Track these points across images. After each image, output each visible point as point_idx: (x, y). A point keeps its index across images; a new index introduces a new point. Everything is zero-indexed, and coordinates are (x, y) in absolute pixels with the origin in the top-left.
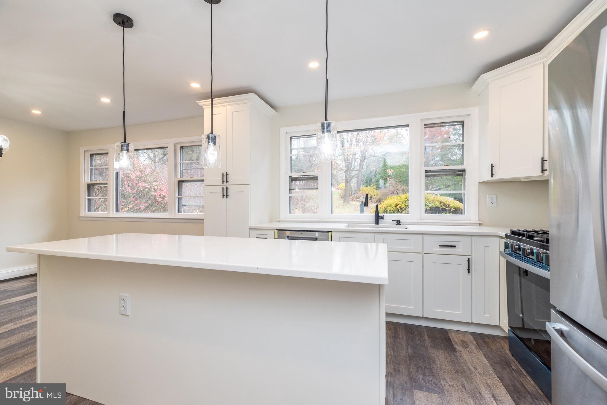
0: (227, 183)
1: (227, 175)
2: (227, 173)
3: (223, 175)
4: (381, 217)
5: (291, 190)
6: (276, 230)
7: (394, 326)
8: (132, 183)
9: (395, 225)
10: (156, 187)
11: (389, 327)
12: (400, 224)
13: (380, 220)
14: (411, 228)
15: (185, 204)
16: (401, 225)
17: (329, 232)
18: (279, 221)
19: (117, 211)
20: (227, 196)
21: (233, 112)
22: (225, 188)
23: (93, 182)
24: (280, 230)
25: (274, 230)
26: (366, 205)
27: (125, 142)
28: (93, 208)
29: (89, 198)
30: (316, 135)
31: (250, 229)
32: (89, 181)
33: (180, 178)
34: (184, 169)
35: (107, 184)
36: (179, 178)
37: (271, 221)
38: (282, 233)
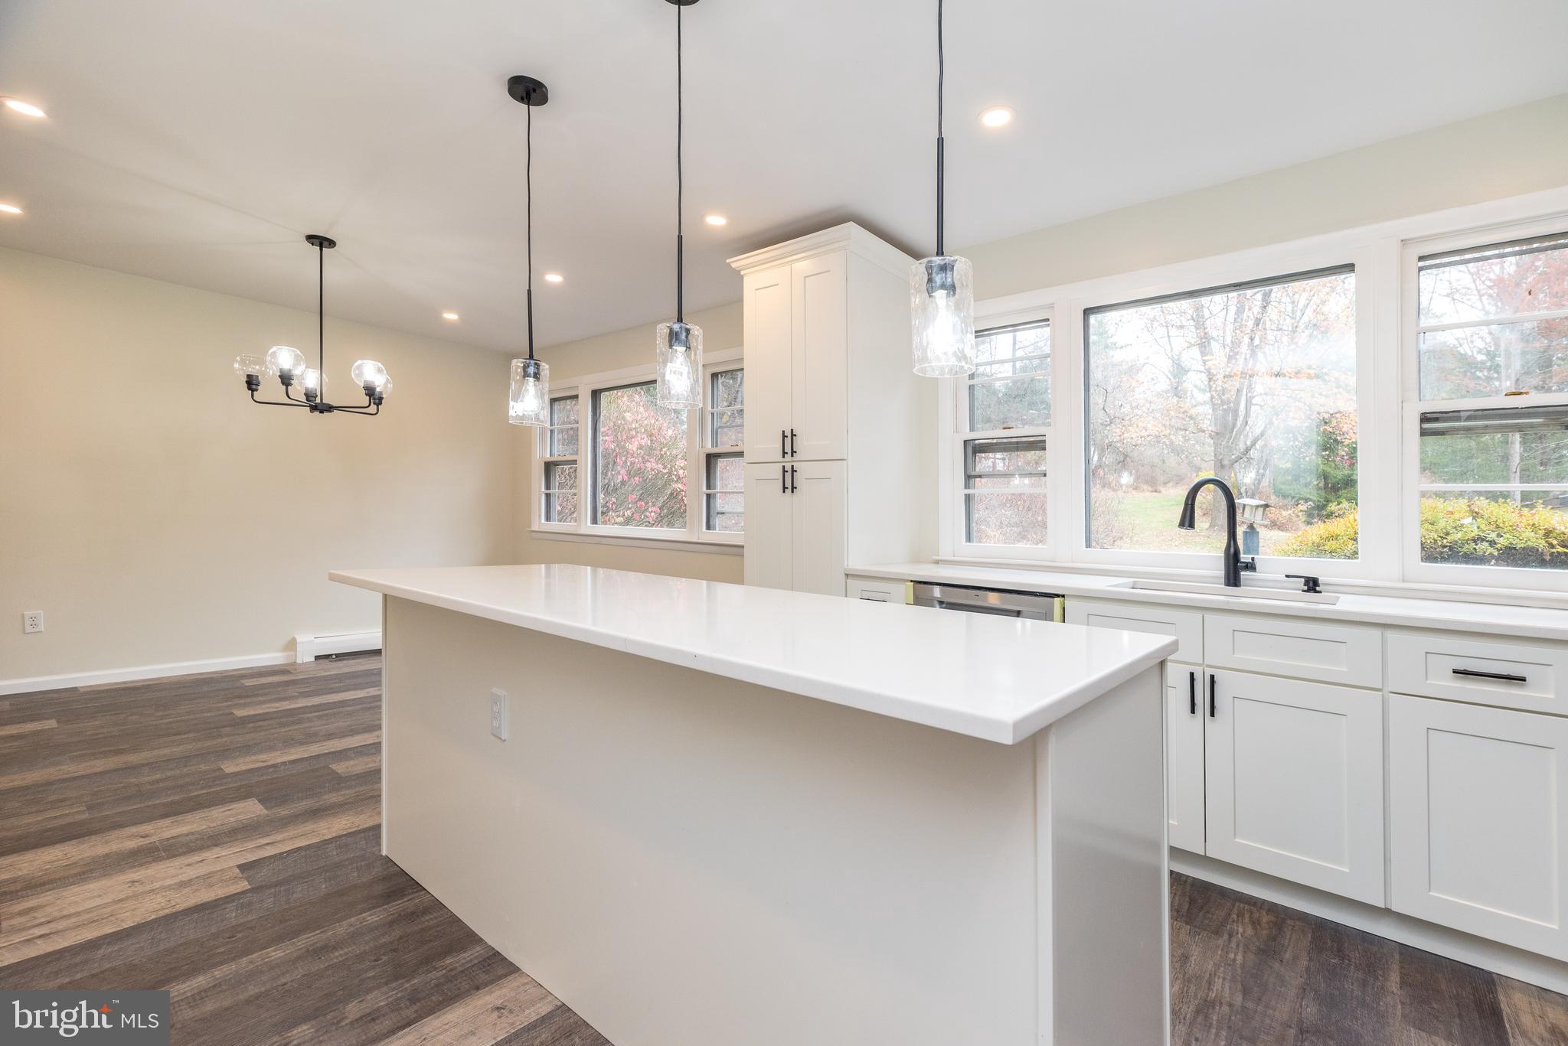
0: (792, 456)
1: (793, 435)
2: (792, 430)
3: (784, 436)
4: (1247, 563)
5: (969, 478)
6: (912, 581)
7: (1277, 917)
8: (631, 463)
9: (1301, 592)
10: (681, 472)
11: (1256, 915)
12: (1318, 589)
13: (1242, 573)
14: (1348, 604)
15: (723, 510)
16: (1323, 594)
17: (1058, 596)
18: (937, 562)
19: (595, 521)
20: (793, 488)
21: (808, 277)
22: (788, 468)
23: (555, 458)
24: (920, 582)
25: (908, 581)
26: (1187, 523)
27: (531, 357)
28: (554, 515)
29: (548, 491)
30: (1048, 320)
31: (847, 575)
32: (548, 457)
33: (713, 446)
34: (721, 427)
35: (575, 462)
36: (709, 448)
37: (916, 560)
38: (923, 592)
